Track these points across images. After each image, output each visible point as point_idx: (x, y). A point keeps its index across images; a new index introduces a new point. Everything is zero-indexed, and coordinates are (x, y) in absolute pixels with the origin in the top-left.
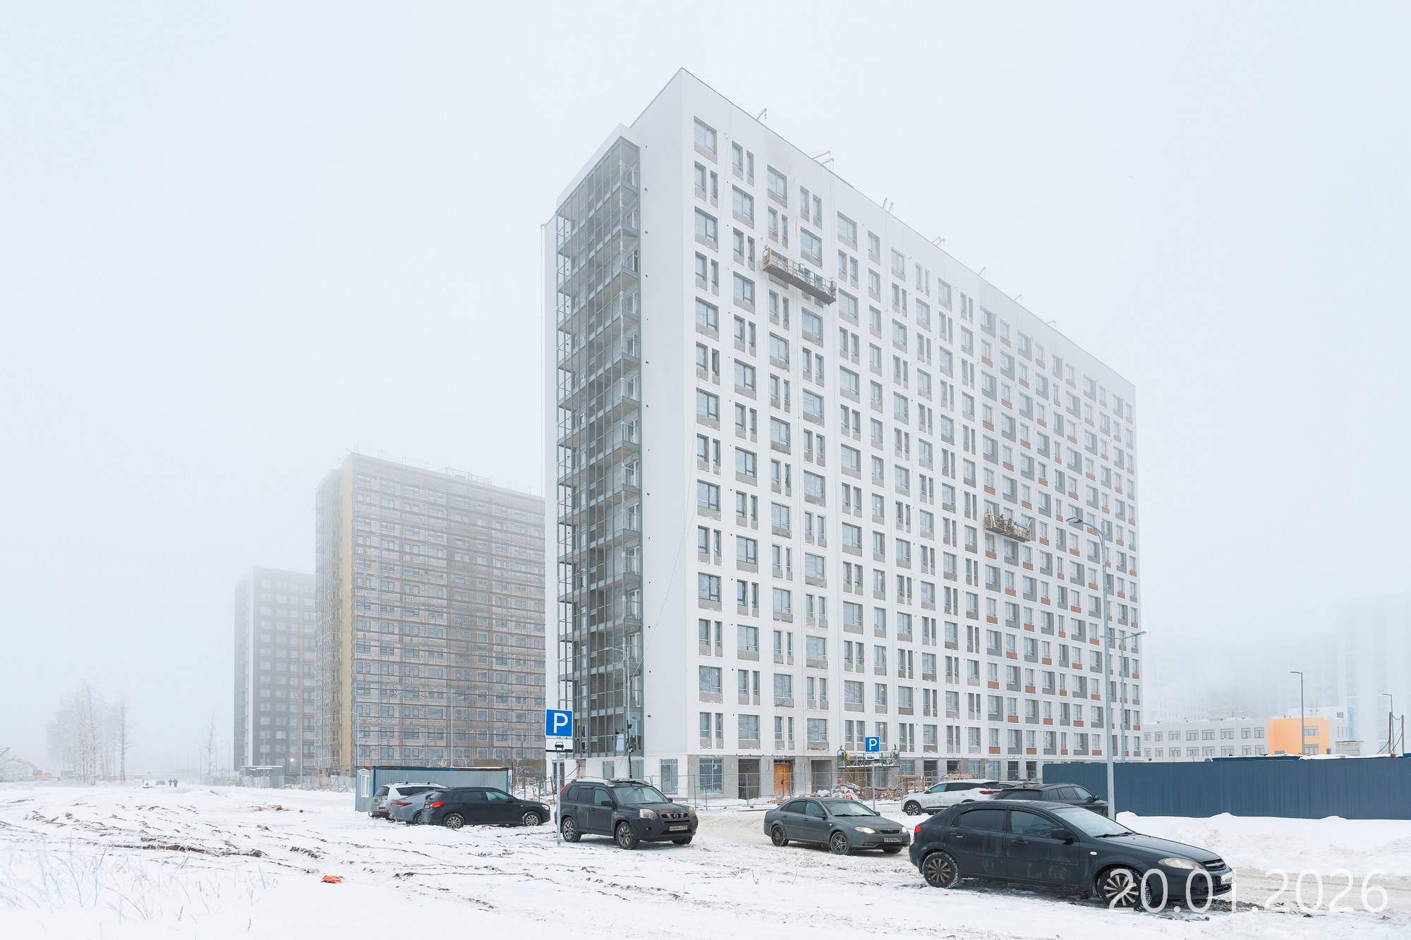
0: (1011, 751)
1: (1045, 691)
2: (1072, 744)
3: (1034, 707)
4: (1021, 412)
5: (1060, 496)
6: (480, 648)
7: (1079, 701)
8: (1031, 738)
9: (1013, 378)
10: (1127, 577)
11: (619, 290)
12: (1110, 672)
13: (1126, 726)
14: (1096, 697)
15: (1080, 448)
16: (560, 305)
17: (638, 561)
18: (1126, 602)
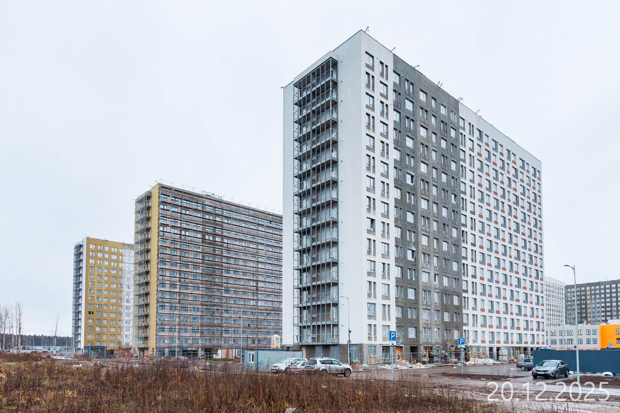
0: (490, 342)
1: (504, 313)
2: (516, 338)
3: (499, 320)
4: (494, 178)
5: (510, 218)
6: (216, 285)
7: (518, 317)
8: (498, 336)
9: (490, 162)
10: (538, 256)
11: (329, 127)
12: (531, 303)
13: (538, 330)
14: (525, 315)
15: (518, 194)
16: (295, 129)
17: (336, 253)
18: (538, 268)
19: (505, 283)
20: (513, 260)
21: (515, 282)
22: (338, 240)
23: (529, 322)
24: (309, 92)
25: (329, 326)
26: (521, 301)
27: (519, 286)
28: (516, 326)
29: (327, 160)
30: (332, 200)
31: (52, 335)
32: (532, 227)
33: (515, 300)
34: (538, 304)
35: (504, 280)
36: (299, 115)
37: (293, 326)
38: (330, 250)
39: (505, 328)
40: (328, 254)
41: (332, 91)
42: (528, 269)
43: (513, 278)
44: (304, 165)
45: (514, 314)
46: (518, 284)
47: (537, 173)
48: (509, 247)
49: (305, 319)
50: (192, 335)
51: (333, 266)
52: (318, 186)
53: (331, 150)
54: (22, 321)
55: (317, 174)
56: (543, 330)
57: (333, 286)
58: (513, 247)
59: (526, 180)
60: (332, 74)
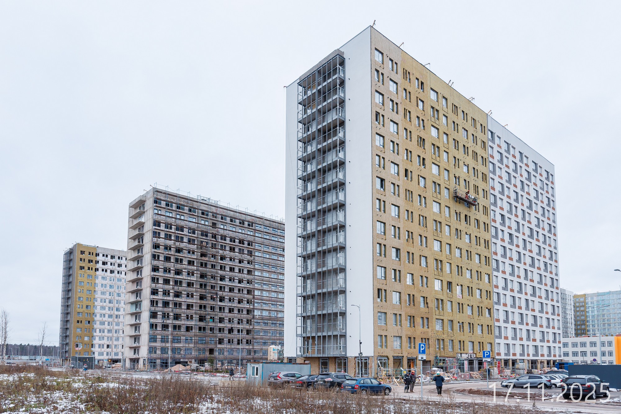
0: (506, 354)
1: (519, 323)
2: (532, 351)
3: (515, 331)
4: (506, 181)
5: (524, 223)
8: (514, 348)
10: (553, 263)
11: (336, 126)
12: (547, 313)
13: (554, 341)
14: (541, 326)
15: (532, 198)
16: (299, 129)
17: (343, 258)
18: (553, 276)
19: (520, 291)
20: (527, 267)
21: (530, 290)
22: (345, 245)
23: (545, 333)
24: (314, 91)
25: (335, 336)
26: (537, 311)
27: (534, 294)
28: (532, 337)
29: (334, 160)
30: (340, 203)
31: (38, 344)
32: (546, 233)
33: (530, 310)
34: (553, 314)
35: (519, 288)
36: (303, 114)
37: (296, 337)
38: (337, 255)
39: (521, 339)
40: (334, 259)
41: (339, 89)
42: (543, 276)
43: (528, 286)
44: (309, 166)
45: (530, 324)
46: (534, 293)
47: (550, 176)
48: (524, 254)
49: (309, 329)
50: (185, 345)
51: (340, 273)
52: (324, 188)
53: (338, 150)
54: (7, 329)
55: (323, 175)
56: (560, 342)
57: (340, 294)
58: (527, 253)
59: (539, 183)
60: (339, 72)
